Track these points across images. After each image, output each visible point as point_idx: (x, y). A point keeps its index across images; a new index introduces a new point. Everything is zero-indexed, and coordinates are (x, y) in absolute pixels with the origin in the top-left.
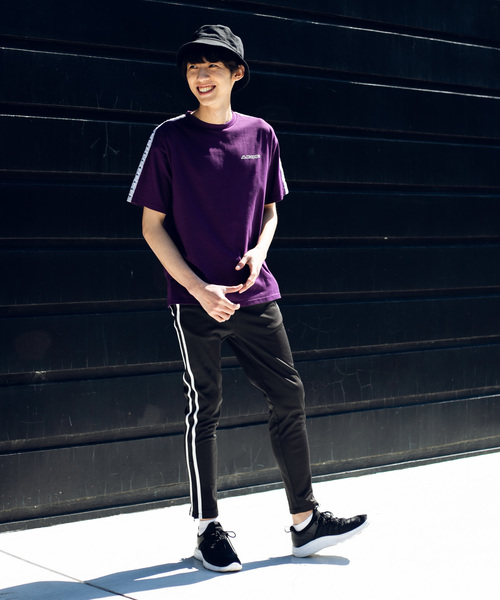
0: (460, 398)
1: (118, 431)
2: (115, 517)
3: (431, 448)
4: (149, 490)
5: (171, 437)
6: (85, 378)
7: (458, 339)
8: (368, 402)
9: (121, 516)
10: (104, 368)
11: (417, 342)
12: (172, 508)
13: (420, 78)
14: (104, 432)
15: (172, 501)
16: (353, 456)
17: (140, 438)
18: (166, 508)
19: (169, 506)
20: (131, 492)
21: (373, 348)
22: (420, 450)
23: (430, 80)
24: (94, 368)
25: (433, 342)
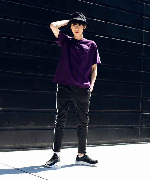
0: (123, 127)
1: (22, 127)
2: (19, 151)
3: (113, 141)
4: (29, 145)
5: (37, 131)
6: (13, 111)
7: (123, 111)
8: (95, 126)
9: (21, 151)
10: (18, 109)
11: (111, 111)
12: (36, 150)
13: (115, 36)
14: (17, 127)
15: (36, 148)
16: (90, 141)
17: (28, 130)
18: (34, 150)
19: (35, 150)
20: (24, 145)
21: (97, 111)
22: (110, 141)
23: (118, 36)
24: (16, 109)
25: (115, 111)
